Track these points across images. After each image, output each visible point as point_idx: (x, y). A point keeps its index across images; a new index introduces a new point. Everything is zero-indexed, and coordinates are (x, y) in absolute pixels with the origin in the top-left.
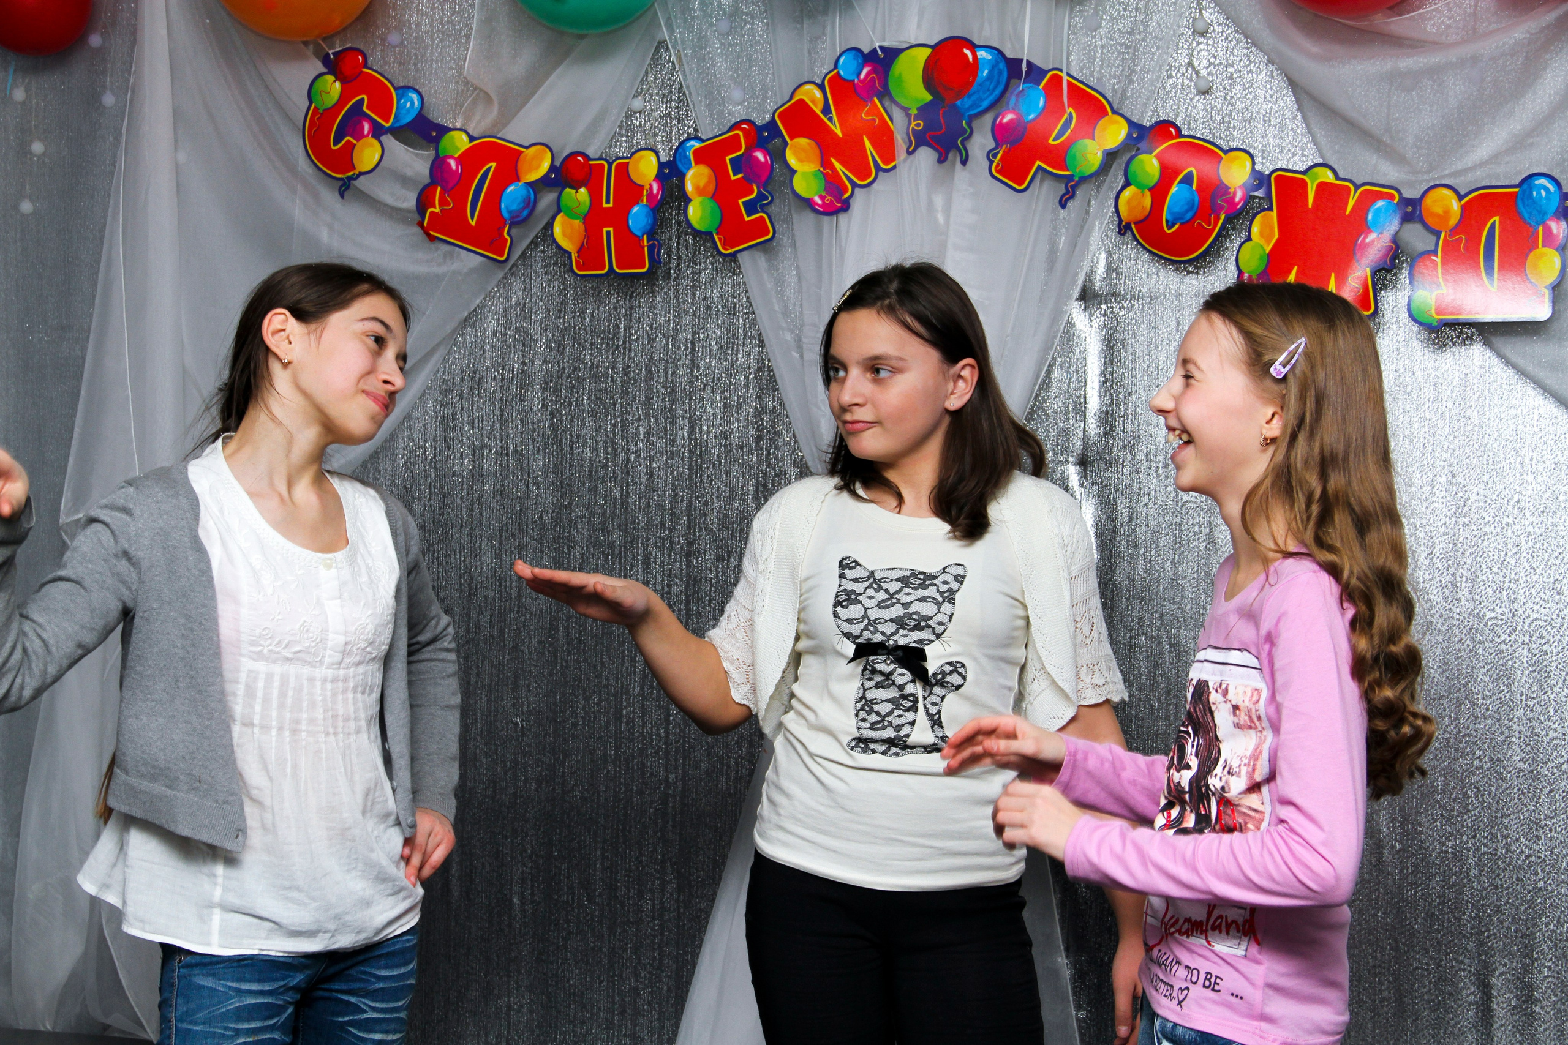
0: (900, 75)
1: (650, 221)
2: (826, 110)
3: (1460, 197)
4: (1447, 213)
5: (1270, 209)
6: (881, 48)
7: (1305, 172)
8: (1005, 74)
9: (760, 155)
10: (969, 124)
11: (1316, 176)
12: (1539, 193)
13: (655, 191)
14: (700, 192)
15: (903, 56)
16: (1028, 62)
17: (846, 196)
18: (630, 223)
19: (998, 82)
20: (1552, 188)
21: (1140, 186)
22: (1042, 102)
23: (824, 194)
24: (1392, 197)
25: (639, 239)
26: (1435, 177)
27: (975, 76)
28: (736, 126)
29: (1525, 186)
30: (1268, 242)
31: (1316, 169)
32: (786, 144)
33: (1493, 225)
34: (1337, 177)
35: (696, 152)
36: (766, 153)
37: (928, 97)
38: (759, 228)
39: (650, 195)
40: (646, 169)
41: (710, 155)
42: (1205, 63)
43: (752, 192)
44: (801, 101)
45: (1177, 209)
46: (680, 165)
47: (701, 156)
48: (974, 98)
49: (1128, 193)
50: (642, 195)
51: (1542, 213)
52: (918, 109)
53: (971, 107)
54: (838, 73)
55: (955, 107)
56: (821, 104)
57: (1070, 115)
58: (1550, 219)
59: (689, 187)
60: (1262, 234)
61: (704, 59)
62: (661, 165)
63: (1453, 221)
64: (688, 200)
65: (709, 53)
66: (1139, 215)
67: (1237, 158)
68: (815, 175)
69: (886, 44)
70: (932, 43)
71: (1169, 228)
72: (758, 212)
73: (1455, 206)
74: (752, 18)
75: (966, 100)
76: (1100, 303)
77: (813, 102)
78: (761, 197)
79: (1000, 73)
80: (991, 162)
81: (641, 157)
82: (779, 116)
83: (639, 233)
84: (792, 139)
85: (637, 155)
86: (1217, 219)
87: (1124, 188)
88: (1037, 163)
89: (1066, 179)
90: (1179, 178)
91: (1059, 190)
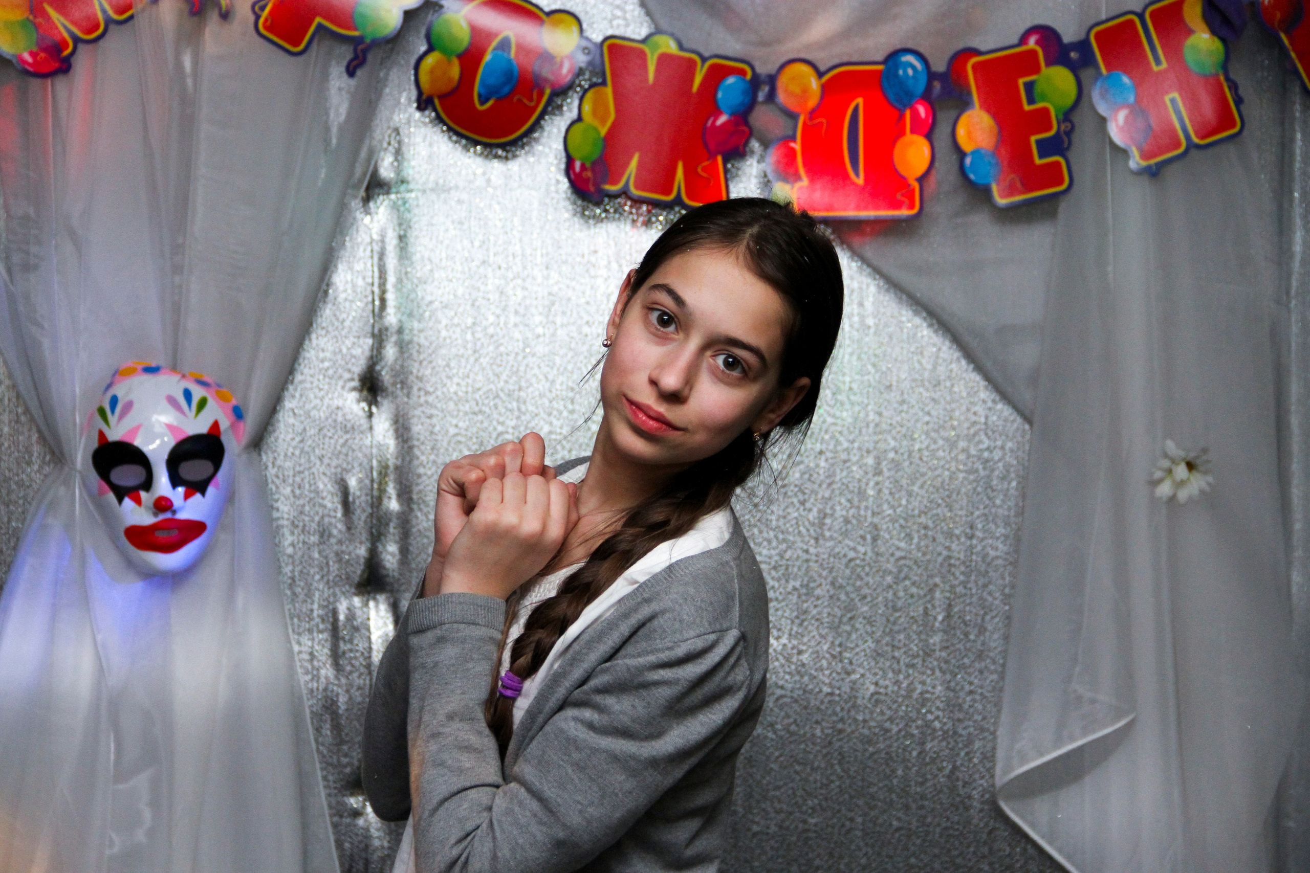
3: (820, 74)
4: (805, 91)
5: (604, 83)
7: (644, 41)
11: (656, 46)
12: (905, 72)
17: (66, 52)
20: (918, 65)
21: (445, 51)
23: (34, 50)
24: (742, 73)
26: (790, 49)
29: (890, 63)
30: (603, 121)
31: (657, 38)
33: (856, 109)
34: (681, 47)
45: (492, 81)
49: (430, 60)
51: (909, 94)
58: (917, 103)
60: (595, 113)
63: (813, 102)
66: (445, 88)
67: (561, 22)
68: (23, 24)
71: (482, 103)
73: (814, 85)
80: (258, 17)
86: (541, 94)
87: (426, 53)
88: (318, 20)
89: (356, 42)
90: (494, 44)
91: (346, 53)
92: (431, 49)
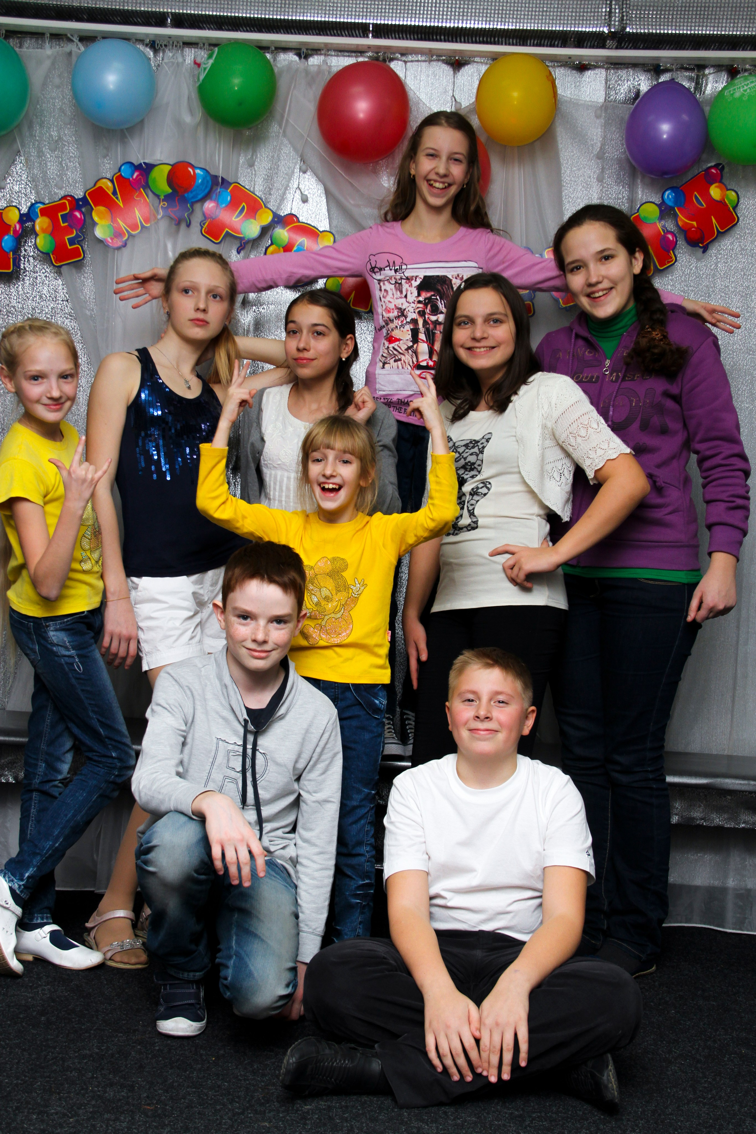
0: (155, 178)
1: (15, 244)
2: (115, 193)
6: (145, 163)
8: (210, 183)
9: (78, 214)
10: (192, 206)
13: (18, 228)
14: (44, 231)
15: (156, 169)
16: (222, 178)
17: (125, 238)
18: (3, 244)
19: (206, 187)
21: (277, 245)
22: (229, 198)
23: (113, 237)
25: (7, 254)
27: (195, 182)
28: (64, 197)
32: (92, 209)
35: (42, 210)
36: (81, 213)
37: (170, 191)
38: (76, 253)
39: (15, 231)
40: (13, 218)
41: (50, 212)
42: (307, 188)
43: (73, 233)
44: (101, 188)
46: (32, 216)
47: (44, 212)
48: (194, 193)
49: (270, 248)
50: (10, 230)
52: (165, 196)
53: (193, 197)
54: (121, 175)
55: (184, 196)
56: (112, 190)
57: (244, 206)
59: (37, 228)
61: (41, 164)
62: (21, 216)
64: (37, 235)
65: (44, 160)
67: (325, 235)
68: (108, 227)
69: (147, 161)
70: (172, 163)
72: (75, 244)
74: (68, 143)
75: (190, 193)
76: (252, 306)
77: (108, 188)
78: (77, 236)
79: (208, 182)
80: (202, 227)
81: (10, 210)
82: (89, 194)
83: (7, 250)
84: (95, 206)
85: (7, 209)
87: (270, 246)
88: (227, 229)
89: (241, 239)
90: (298, 243)
91: (236, 245)
92: (272, 244)
